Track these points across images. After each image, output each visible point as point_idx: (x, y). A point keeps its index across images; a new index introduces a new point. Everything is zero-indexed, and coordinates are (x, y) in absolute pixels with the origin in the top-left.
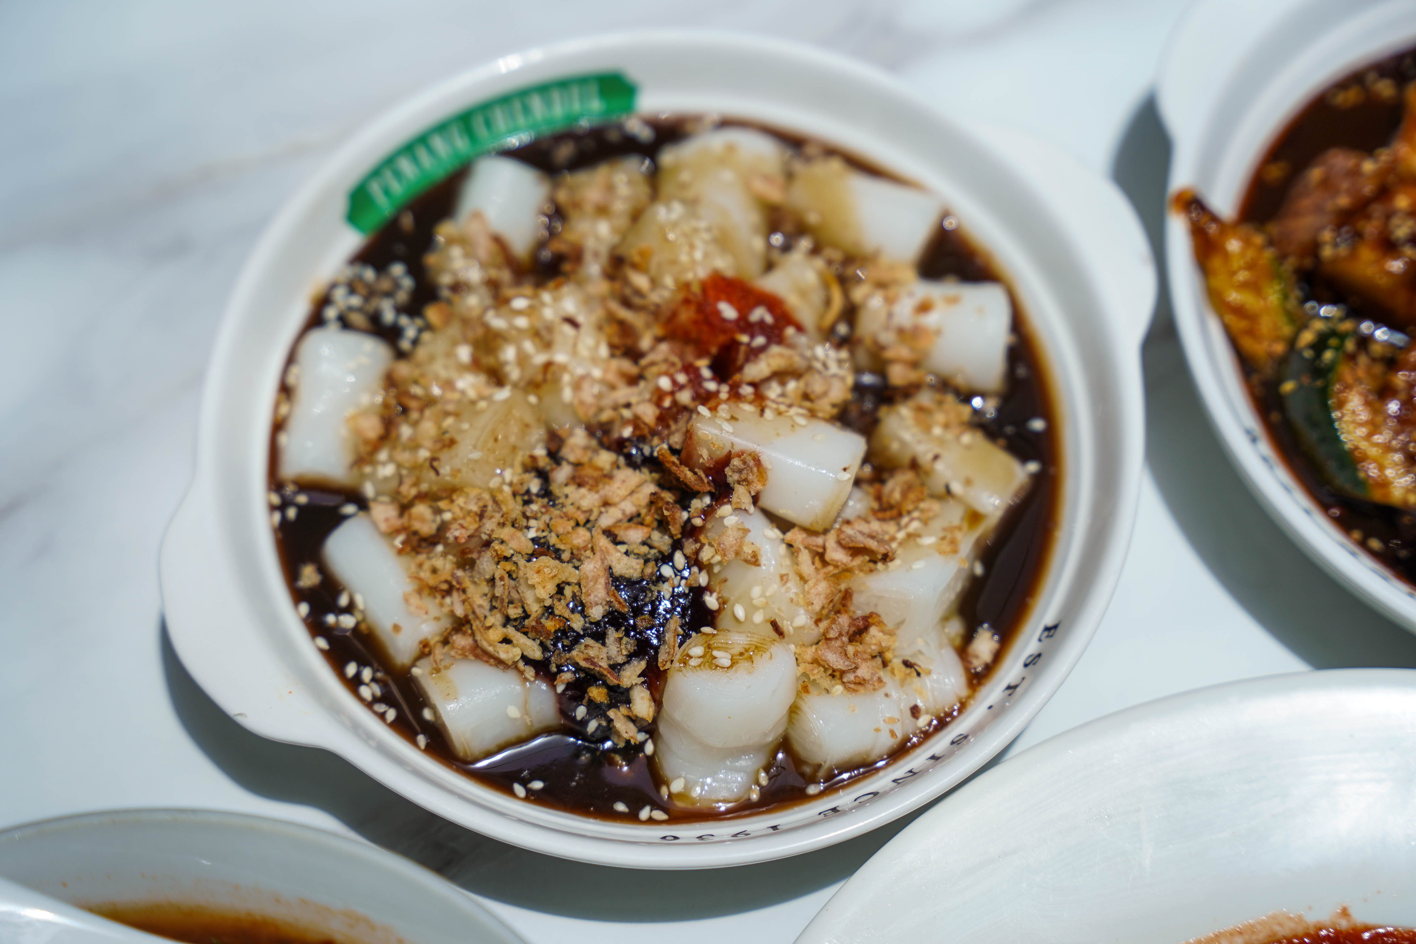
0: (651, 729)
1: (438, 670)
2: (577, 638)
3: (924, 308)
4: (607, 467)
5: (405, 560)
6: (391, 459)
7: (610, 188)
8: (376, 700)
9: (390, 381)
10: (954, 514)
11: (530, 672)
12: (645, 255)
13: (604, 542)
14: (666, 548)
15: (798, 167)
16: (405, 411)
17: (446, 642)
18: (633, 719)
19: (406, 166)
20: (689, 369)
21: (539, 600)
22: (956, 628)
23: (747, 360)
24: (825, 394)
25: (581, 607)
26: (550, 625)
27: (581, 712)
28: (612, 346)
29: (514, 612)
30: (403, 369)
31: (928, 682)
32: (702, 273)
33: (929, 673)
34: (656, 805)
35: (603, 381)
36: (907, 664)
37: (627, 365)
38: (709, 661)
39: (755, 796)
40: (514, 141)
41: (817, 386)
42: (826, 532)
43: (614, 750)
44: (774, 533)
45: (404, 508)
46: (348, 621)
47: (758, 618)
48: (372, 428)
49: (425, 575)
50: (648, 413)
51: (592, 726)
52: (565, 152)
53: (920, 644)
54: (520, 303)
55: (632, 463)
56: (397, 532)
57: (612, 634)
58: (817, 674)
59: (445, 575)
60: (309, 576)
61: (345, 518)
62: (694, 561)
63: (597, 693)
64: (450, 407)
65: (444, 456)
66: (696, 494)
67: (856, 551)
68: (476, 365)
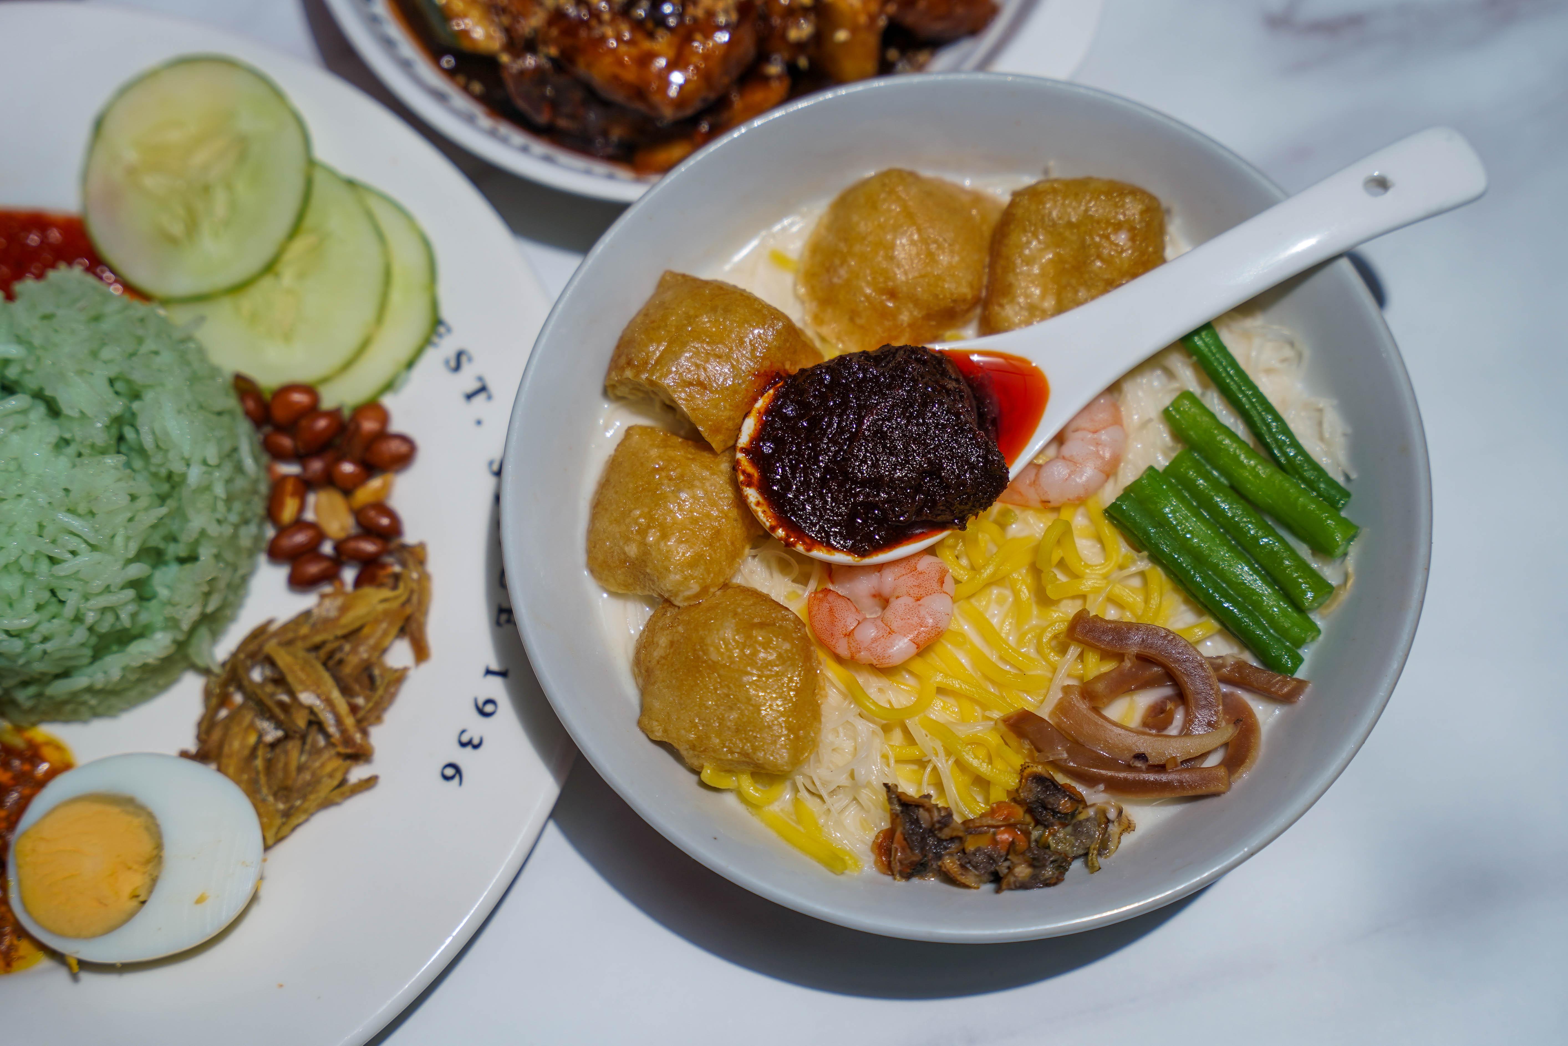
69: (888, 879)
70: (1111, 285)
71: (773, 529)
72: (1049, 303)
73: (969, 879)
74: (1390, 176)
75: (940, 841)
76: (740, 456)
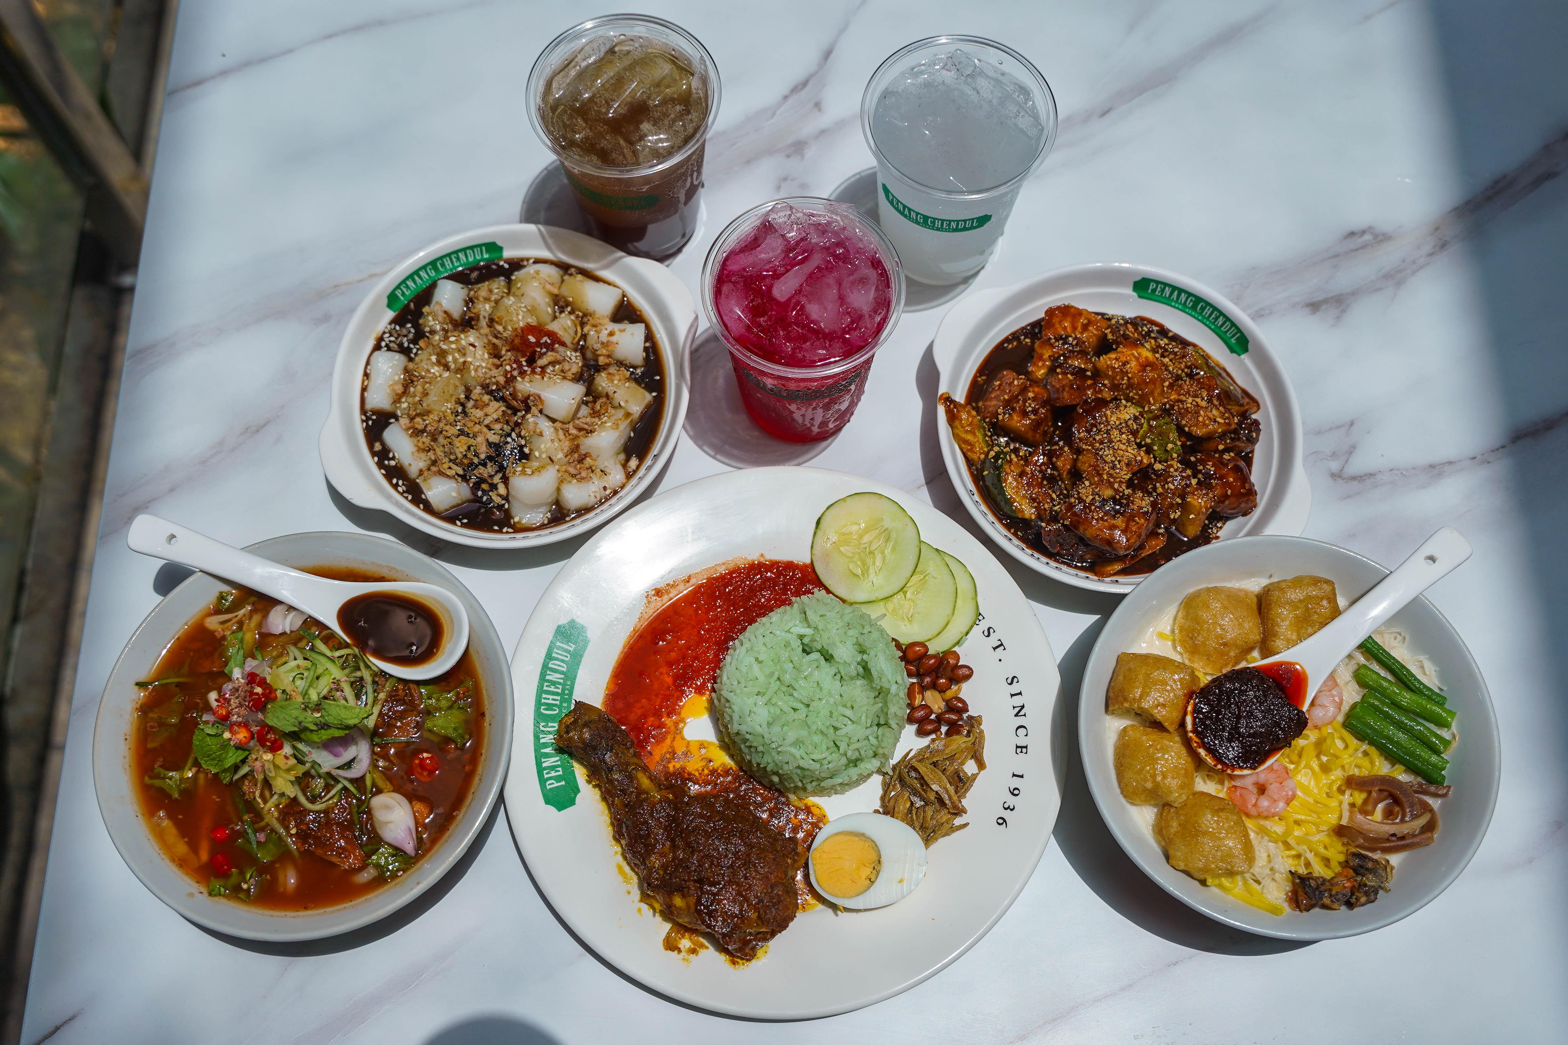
0: (506, 498)
1: (425, 480)
2: (477, 466)
3: (611, 334)
4: (487, 401)
5: (413, 439)
6: (406, 401)
7: (491, 291)
8: (404, 492)
9: (406, 370)
10: (620, 413)
11: (460, 479)
12: (501, 318)
13: (485, 430)
14: (509, 431)
15: (566, 277)
16: (412, 381)
17: (429, 469)
18: (500, 496)
19: (410, 283)
20: (517, 362)
21: (461, 453)
22: (622, 457)
23: (540, 358)
24: (570, 370)
25: (476, 455)
26: (466, 461)
27: (480, 493)
28: (490, 354)
29: (452, 457)
30: (411, 365)
31: (610, 477)
32: (521, 324)
33: (610, 474)
34: (510, 526)
35: (486, 367)
36: (602, 471)
37: (496, 361)
38: (523, 473)
39: (546, 522)
40: (446, 274)
41: (566, 366)
42: (569, 422)
43: (493, 507)
44: (548, 424)
45: (412, 419)
46: (393, 463)
47: (544, 456)
48: (399, 389)
49: (420, 444)
50: (502, 380)
51: (485, 498)
52: (474, 275)
53: (606, 463)
54: (452, 339)
55: (496, 400)
56: (409, 429)
57: (489, 464)
58: (566, 476)
59: (427, 444)
60: (378, 447)
61: (391, 423)
62: (519, 435)
63: (484, 486)
64: (428, 380)
65: (424, 399)
66: (519, 411)
67: (580, 429)
68: (439, 363)
69: (1298, 913)
70: (1323, 625)
71: (1215, 765)
72: (1294, 637)
73: (1336, 906)
74: (1435, 555)
75: (1321, 892)
76: (1191, 735)
